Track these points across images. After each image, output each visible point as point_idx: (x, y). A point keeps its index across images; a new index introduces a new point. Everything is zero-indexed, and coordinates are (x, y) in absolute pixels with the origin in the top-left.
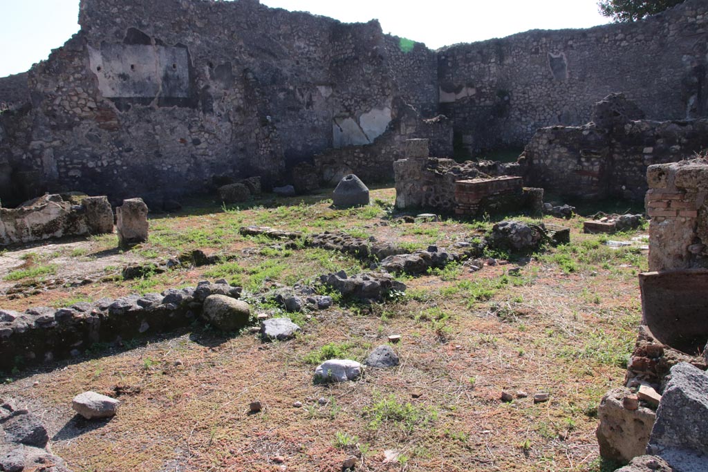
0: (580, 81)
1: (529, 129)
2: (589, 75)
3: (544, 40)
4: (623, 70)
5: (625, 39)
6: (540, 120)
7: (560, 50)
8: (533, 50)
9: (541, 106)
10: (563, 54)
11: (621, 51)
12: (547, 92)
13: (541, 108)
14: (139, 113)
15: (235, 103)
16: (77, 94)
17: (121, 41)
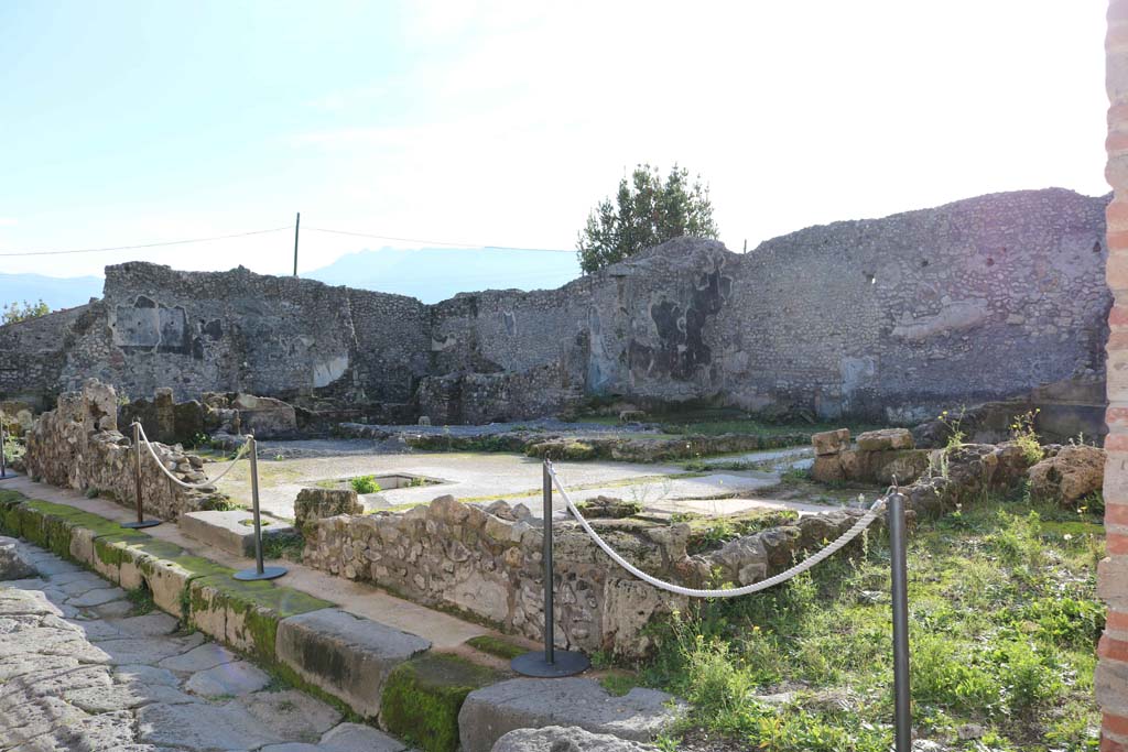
3: (501, 300)
5: (547, 304)
7: (511, 310)
8: (495, 308)
9: (500, 357)
10: (512, 313)
11: (545, 313)
14: (142, 358)
15: (223, 351)
16: (97, 343)
17: (133, 306)
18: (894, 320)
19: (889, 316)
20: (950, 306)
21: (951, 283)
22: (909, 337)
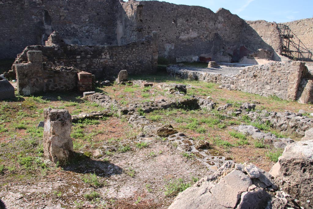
18: (180, 34)
19: (179, 33)
20: (191, 32)
21: (192, 26)
22: (183, 39)
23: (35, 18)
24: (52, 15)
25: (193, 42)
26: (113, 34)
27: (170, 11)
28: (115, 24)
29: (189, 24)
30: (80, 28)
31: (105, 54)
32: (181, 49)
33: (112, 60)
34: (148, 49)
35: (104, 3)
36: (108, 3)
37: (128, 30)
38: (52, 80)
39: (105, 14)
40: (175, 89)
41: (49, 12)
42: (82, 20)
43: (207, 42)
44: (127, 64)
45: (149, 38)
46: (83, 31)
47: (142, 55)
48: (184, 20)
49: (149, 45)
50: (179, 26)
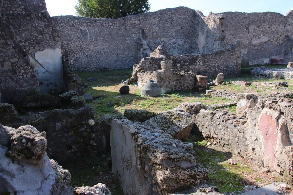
0: (95, 40)
1: (72, 62)
2: (98, 38)
3: (76, 21)
4: (113, 37)
5: (112, 25)
6: (77, 57)
7: (85, 26)
8: (71, 25)
9: (77, 51)
10: (86, 28)
11: (111, 29)
12: (80, 45)
13: (77, 52)
18: (252, 40)
19: (251, 38)
20: (262, 37)
21: (263, 31)
22: (255, 44)
23: (135, 36)
24: (147, 32)
25: (264, 45)
26: (194, 44)
27: (242, 19)
28: (196, 35)
29: (260, 29)
30: (168, 41)
31: (199, 61)
32: (253, 53)
33: (204, 66)
34: (233, 55)
35: (186, 18)
36: (189, 18)
37: (210, 40)
38: (179, 82)
39: (187, 28)
40: (280, 85)
41: (144, 30)
42: (170, 34)
43: (277, 44)
44: (216, 69)
45: (233, 46)
46: (170, 43)
47: (229, 61)
48: (255, 26)
49: (234, 51)
50: (251, 32)
